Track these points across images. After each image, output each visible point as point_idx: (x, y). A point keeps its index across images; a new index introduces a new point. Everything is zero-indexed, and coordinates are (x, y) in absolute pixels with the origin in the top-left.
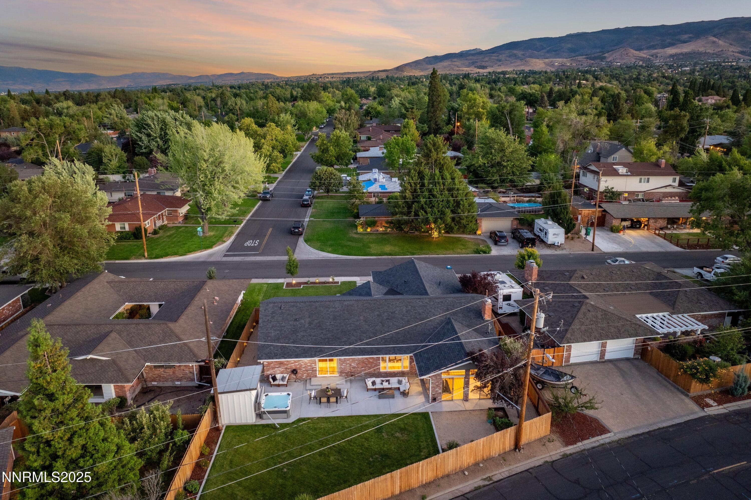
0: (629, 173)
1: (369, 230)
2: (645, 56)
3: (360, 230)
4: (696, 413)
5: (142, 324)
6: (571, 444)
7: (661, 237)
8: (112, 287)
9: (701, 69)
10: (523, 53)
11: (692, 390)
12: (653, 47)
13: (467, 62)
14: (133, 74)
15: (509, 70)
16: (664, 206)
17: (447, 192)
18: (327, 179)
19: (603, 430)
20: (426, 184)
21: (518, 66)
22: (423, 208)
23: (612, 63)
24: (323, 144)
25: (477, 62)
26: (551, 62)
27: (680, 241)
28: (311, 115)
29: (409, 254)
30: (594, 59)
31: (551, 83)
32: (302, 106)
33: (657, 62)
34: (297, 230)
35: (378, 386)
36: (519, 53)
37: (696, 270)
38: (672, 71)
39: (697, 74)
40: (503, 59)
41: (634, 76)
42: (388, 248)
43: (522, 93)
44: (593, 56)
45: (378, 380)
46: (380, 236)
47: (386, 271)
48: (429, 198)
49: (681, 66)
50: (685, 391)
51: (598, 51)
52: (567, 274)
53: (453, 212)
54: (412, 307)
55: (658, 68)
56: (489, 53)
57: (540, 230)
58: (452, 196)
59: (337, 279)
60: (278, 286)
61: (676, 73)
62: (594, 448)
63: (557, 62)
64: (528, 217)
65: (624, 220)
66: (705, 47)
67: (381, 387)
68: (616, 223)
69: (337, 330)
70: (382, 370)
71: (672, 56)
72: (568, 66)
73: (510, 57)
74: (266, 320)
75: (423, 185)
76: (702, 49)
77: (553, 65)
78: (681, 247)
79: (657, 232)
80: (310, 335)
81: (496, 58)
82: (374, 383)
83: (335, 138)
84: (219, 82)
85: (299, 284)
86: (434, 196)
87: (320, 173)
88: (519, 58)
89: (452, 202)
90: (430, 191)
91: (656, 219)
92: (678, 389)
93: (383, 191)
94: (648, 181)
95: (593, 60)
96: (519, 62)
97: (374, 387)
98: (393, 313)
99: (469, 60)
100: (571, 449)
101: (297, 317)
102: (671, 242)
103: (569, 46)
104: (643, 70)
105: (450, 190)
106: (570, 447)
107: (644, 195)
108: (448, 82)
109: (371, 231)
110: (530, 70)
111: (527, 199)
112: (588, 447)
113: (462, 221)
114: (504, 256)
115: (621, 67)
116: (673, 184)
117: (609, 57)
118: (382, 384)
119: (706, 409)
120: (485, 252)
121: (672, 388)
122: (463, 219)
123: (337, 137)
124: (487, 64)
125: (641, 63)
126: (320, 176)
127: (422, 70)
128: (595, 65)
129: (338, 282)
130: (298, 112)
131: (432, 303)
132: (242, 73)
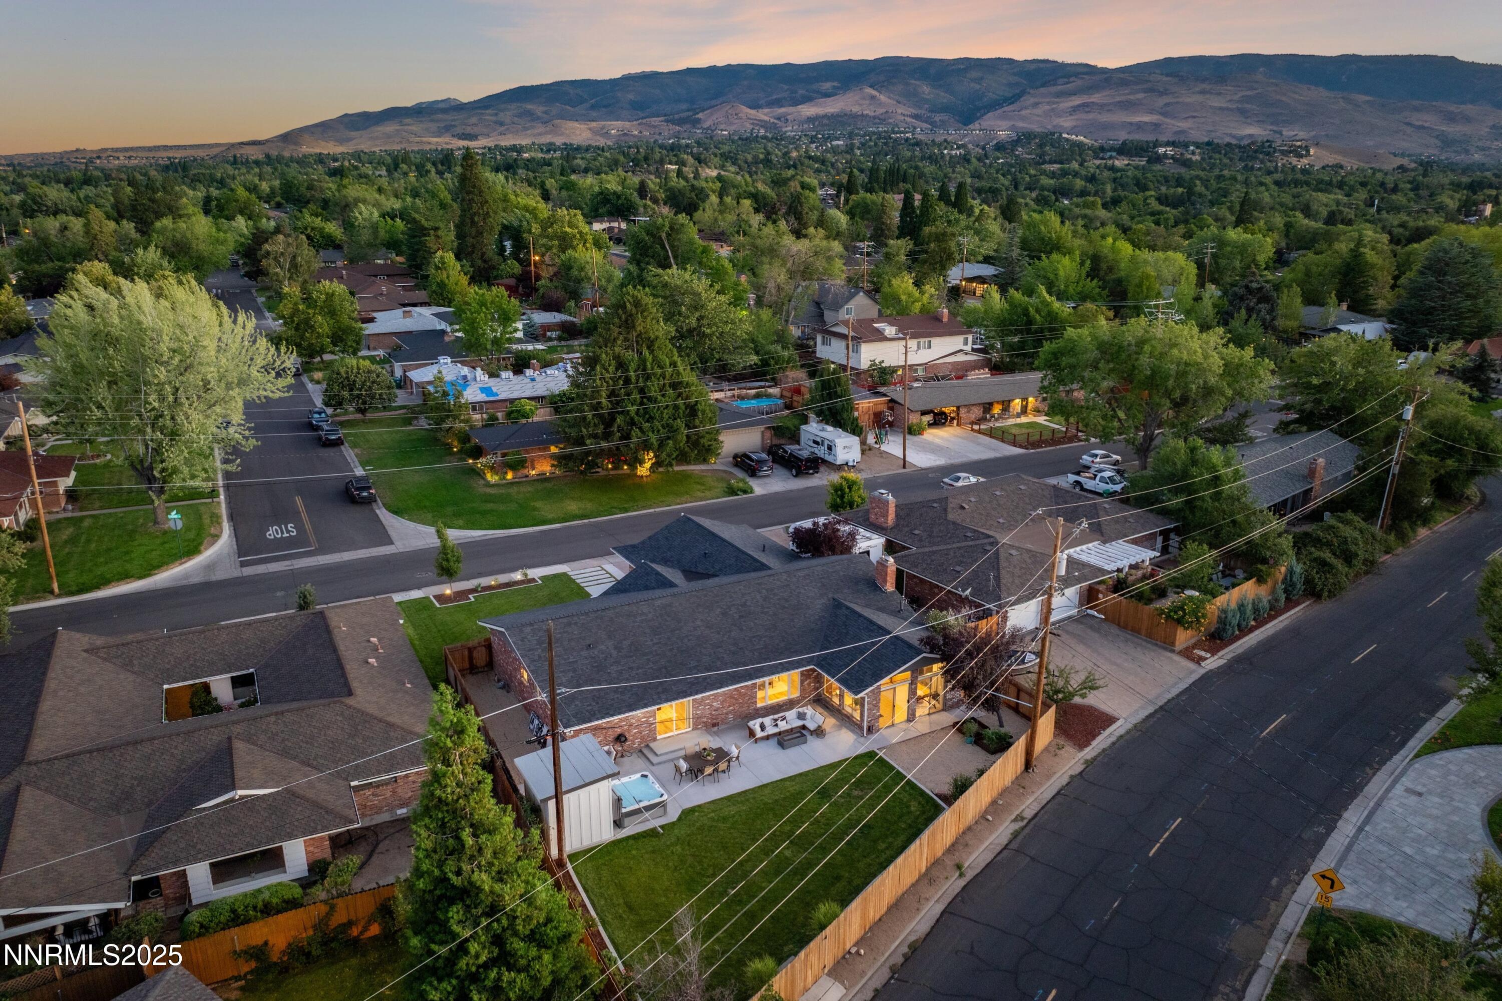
0: (901, 335)
1: (510, 476)
2: (766, 118)
3: (491, 478)
4: (1192, 672)
5: (288, 711)
6: (1086, 746)
7: (984, 434)
8: (105, 659)
9: (863, 144)
10: (545, 109)
11: (1177, 643)
12: (778, 103)
13: (433, 126)
15: (525, 142)
16: (971, 385)
17: (671, 391)
18: (364, 384)
19: (1108, 720)
20: (633, 379)
21: (540, 134)
22: (632, 423)
23: (713, 131)
24: (296, 311)
25: (455, 126)
26: (603, 128)
27: (1018, 438)
30: (680, 122)
31: (620, 169)
32: (174, 230)
33: (789, 130)
34: (365, 494)
35: (771, 730)
36: (538, 109)
37: (1072, 478)
38: (817, 147)
39: (858, 152)
40: (507, 120)
41: (761, 156)
42: (573, 507)
43: (601, 193)
44: (676, 117)
45: (767, 721)
46: (540, 486)
47: (643, 543)
48: (642, 404)
49: (830, 138)
50: (1168, 644)
51: (684, 106)
52: (935, 505)
53: (687, 425)
54: (767, 590)
55: (794, 141)
56: (480, 108)
57: (815, 442)
58: (681, 397)
59: (536, 573)
60: (424, 605)
61: (827, 151)
62: (1114, 744)
63: (615, 127)
65: (924, 413)
66: (860, 105)
67: (776, 730)
68: (914, 419)
69: (671, 650)
70: (759, 705)
71: (810, 120)
72: (635, 136)
73: (520, 116)
74: (536, 658)
75: (627, 381)
76: (856, 109)
77: (607, 135)
78: (1021, 447)
79: (976, 427)
80: (631, 668)
81: (494, 118)
82: (763, 728)
83: (323, 297)
85: (461, 595)
86: (650, 399)
87: (347, 373)
88: (538, 118)
90: (642, 391)
91: (968, 406)
92: (1156, 645)
93: (491, 399)
94: (929, 347)
95: (678, 125)
96: (541, 129)
97: (766, 734)
98: (744, 605)
99: (438, 121)
100: (1089, 752)
101: (588, 642)
102: (1003, 441)
103: (631, 96)
104: (770, 144)
105: (675, 386)
106: (1087, 750)
107: (925, 370)
108: (414, 168)
109: (516, 477)
110: (565, 144)
111: (753, 392)
112: (1105, 745)
114: (776, 493)
115: (730, 138)
116: (965, 348)
117: (708, 119)
118: (776, 725)
119: (1203, 664)
120: (745, 492)
121: (1149, 646)
122: (703, 437)
123: (327, 294)
124: (476, 130)
125: (762, 132)
127: (341, 141)
128: (685, 135)
129: (533, 580)
130: (169, 243)
131: (794, 580)
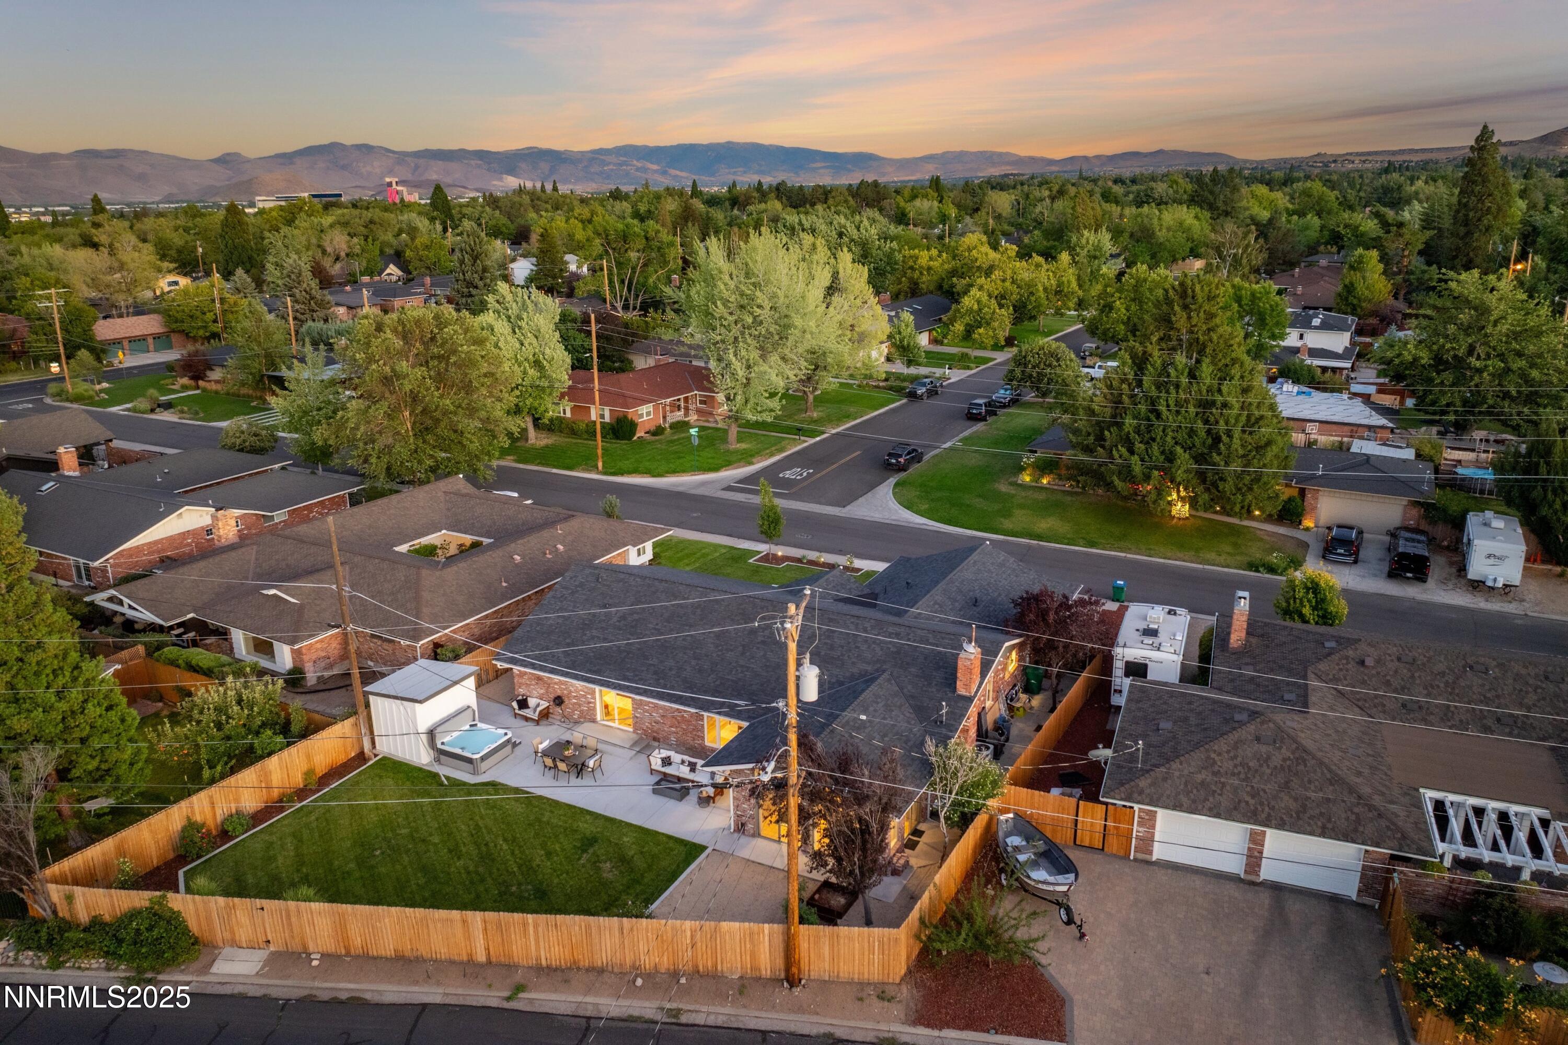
1: (1046, 480)
3: (1026, 478)
8: (445, 502)
14: (944, 153)
17: (1192, 410)
18: (1037, 366)
28: (1161, 235)
29: (1081, 542)
34: (893, 461)
35: (669, 769)
42: (1044, 525)
45: (679, 759)
48: (1147, 419)
53: (1199, 459)
58: (1206, 422)
59: (858, 563)
60: (741, 556)
64: (1453, 502)
67: (673, 772)
70: (707, 743)
74: (559, 595)
82: (667, 762)
84: (1098, 171)
85: (783, 559)
86: (1158, 415)
89: (1203, 434)
97: (663, 770)
105: (1202, 404)
109: (1049, 483)
113: (1221, 485)
118: (679, 767)
126: (1025, 357)
129: (858, 570)
132: (1161, 152)
